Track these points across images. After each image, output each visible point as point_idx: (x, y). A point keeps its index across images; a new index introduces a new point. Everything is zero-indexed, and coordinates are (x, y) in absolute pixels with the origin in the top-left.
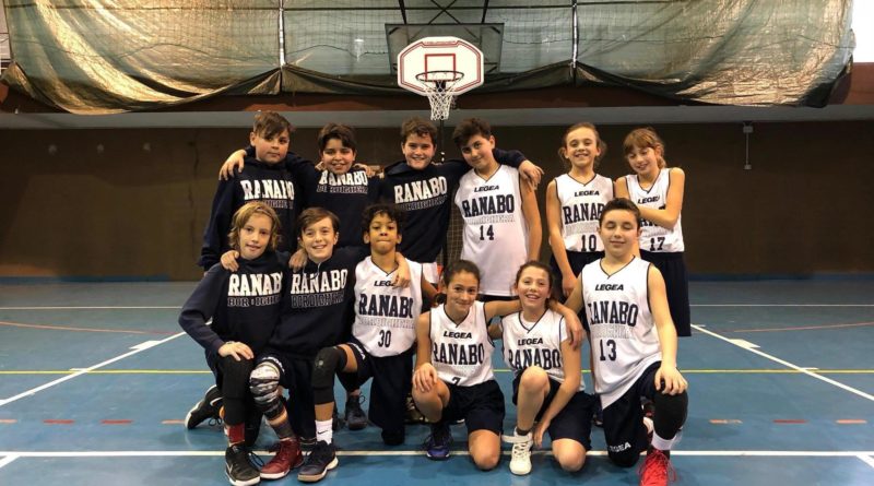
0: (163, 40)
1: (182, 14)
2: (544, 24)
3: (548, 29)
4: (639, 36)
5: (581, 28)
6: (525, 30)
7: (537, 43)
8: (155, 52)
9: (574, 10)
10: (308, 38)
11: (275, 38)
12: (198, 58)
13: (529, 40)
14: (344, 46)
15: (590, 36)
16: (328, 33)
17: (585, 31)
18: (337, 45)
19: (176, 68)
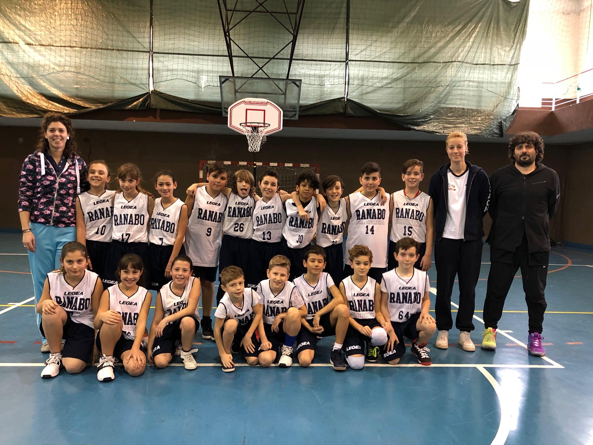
0: (67, 68)
1: (81, 52)
2: (327, 73)
3: (330, 76)
4: (387, 84)
5: (351, 76)
6: (314, 76)
7: (322, 85)
8: (61, 76)
9: (347, 64)
10: (169, 73)
11: (147, 72)
12: (92, 82)
13: (317, 83)
14: (194, 80)
15: (356, 82)
16: (183, 70)
17: (354, 79)
18: (189, 79)
19: (77, 88)
